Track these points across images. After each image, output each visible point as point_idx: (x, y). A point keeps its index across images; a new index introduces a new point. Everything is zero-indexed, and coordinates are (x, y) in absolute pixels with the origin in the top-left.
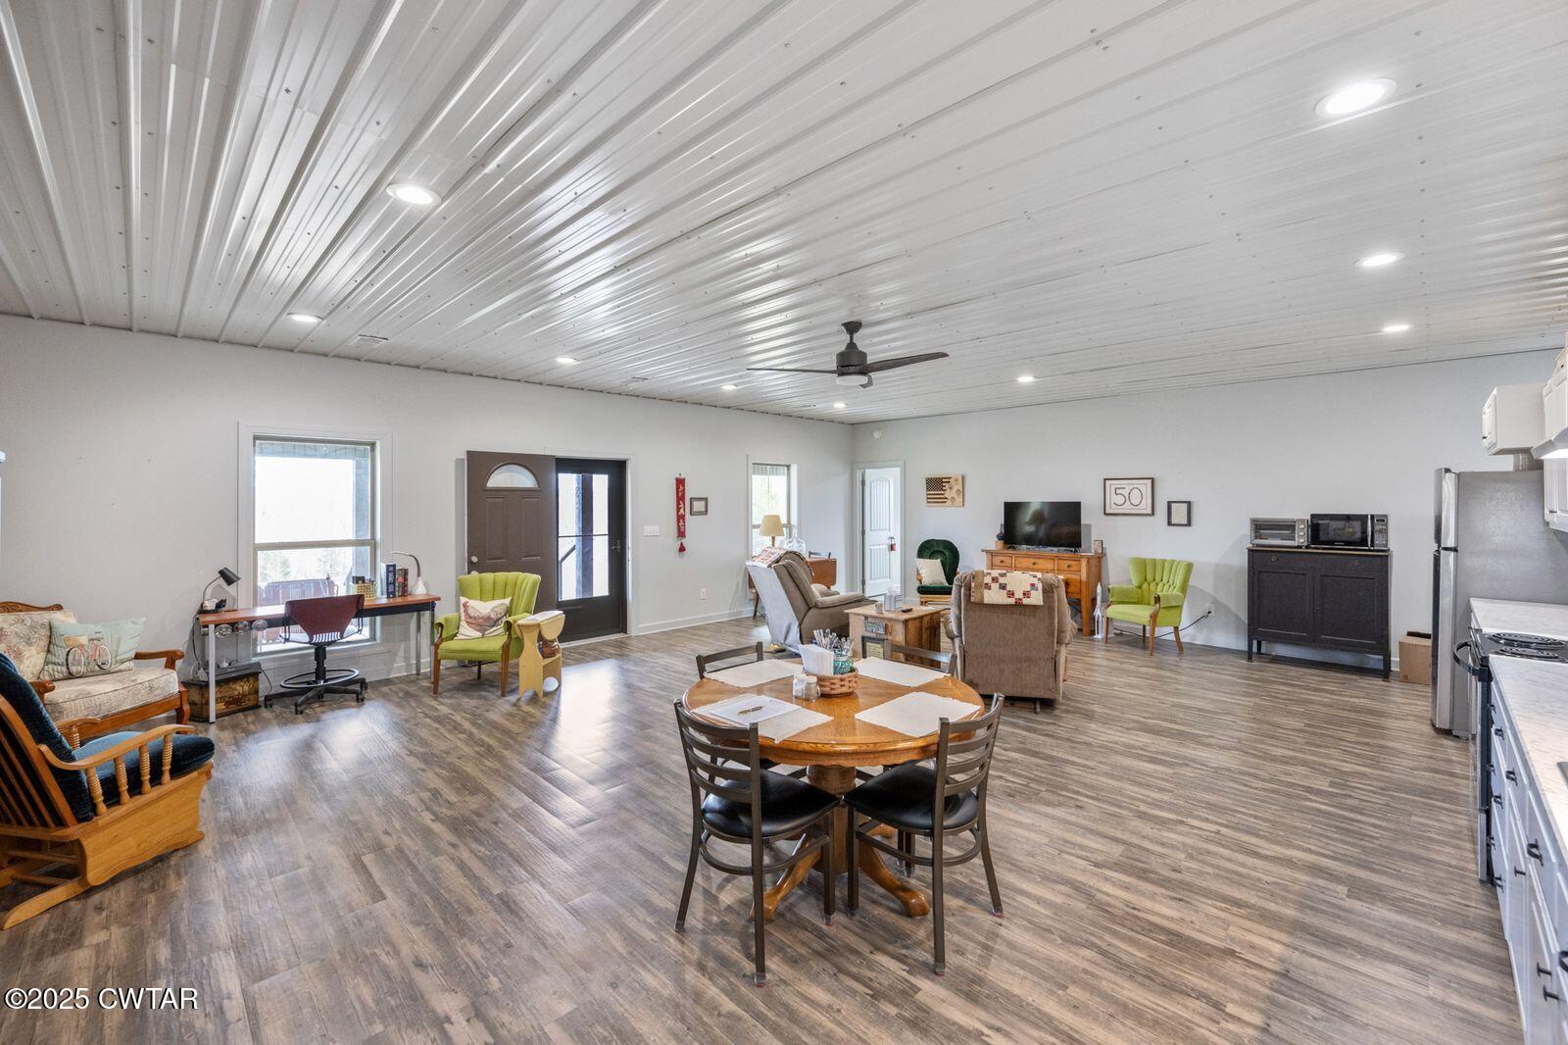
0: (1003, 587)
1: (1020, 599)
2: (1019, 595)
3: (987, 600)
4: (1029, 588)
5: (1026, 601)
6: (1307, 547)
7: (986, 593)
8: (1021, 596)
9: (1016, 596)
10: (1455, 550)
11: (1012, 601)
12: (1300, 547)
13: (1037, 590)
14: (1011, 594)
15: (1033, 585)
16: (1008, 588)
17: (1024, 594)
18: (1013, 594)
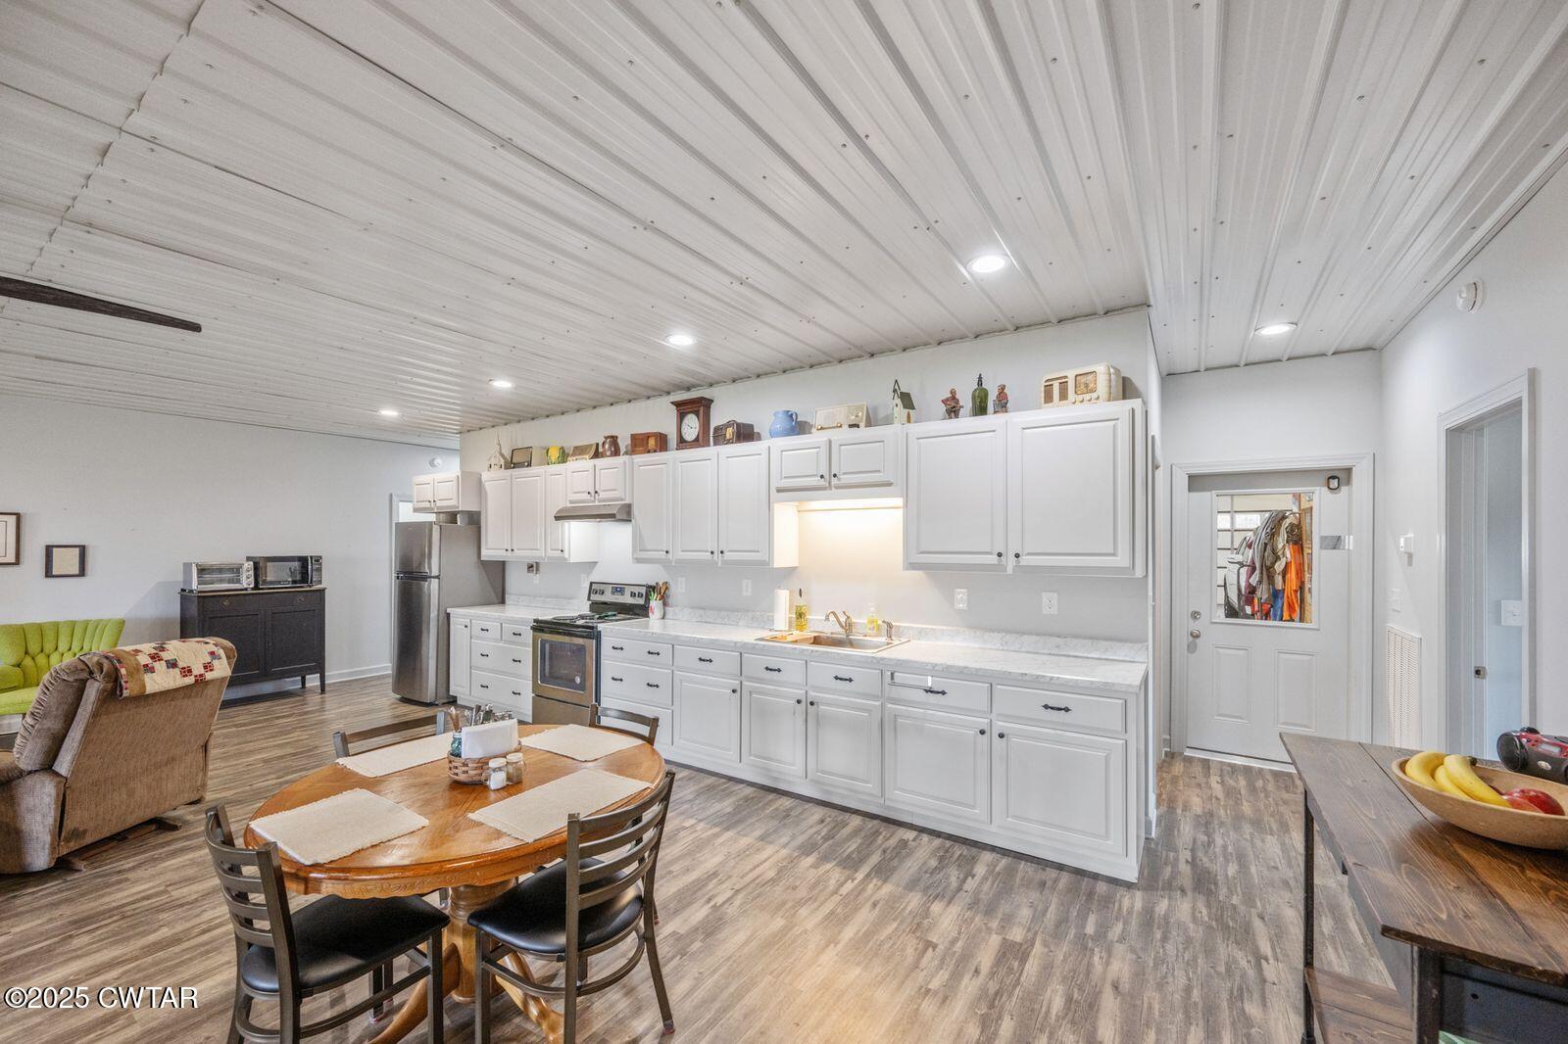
0: (172, 664)
1: (201, 675)
2: (198, 670)
3: (150, 689)
4: (208, 659)
5: (209, 676)
6: (252, 589)
7: (148, 678)
8: (202, 671)
9: (196, 672)
10: (438, 577)
11: (190, 680)
12: (246, 589)
13: (220, 658)
14: (187, 671)
15: (212, 653)
16: (181, 664)
17: (205, 667)
18: (190, 671)
